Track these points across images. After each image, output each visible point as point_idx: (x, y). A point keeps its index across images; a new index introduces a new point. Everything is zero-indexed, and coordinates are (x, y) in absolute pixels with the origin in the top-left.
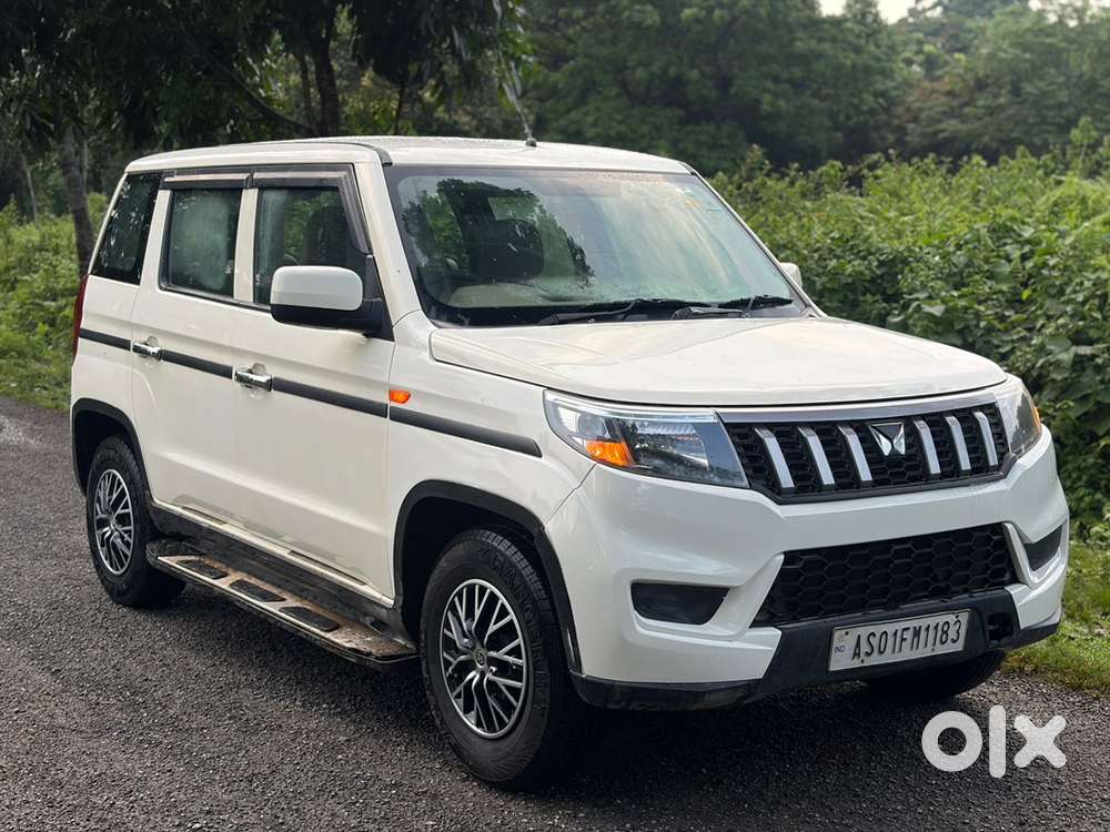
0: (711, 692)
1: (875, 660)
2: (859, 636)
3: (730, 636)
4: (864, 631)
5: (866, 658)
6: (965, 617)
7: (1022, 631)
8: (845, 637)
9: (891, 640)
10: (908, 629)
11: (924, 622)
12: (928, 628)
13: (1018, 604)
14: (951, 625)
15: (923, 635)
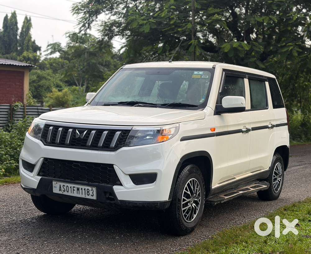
1: (66, 193)
2: (60, 185)
3: (31, 176)
4: (62, 184)
5: (63, 192)
6: (94, 189)
7: (119, 200)
8: (56, 184)
9: (70, 189)
10: (75, 187)
11: (80, 187)
12: (82, 189)
13: (116, 191)
14: (90, 190)
15: (80, 190)
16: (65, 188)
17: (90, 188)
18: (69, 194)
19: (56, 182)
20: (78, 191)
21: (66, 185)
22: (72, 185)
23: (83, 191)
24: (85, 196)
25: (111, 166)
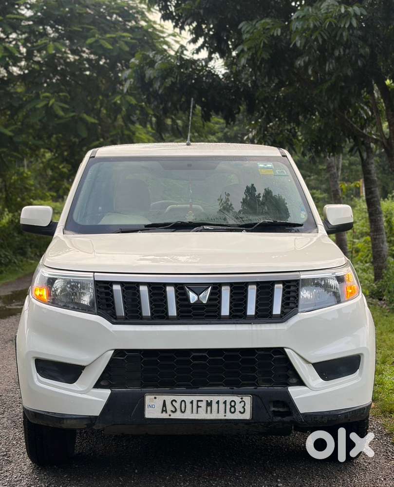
0: (67, 419)
1: (178, 415)
2: (164, 401)
3: (81, 391)
4: (169, 398)
5: (172, 414)
6: (248, 400)
7: (301, 414)
8: (154, 400)
9: (189, 406)
10: (202, 401)
11: (214, 399)
12: (218, 402)
13: (295, 398)
14: (237, 403)
15: (214, 406)
16: (177, 405)
17: (237, 399)
18: (188, 415)
19: (153, 397)
20: (209, 408)
21: (179, 398)
22: (195, 398)
23: (222, 406)
24: (225, 416)
25: (280, 351)
